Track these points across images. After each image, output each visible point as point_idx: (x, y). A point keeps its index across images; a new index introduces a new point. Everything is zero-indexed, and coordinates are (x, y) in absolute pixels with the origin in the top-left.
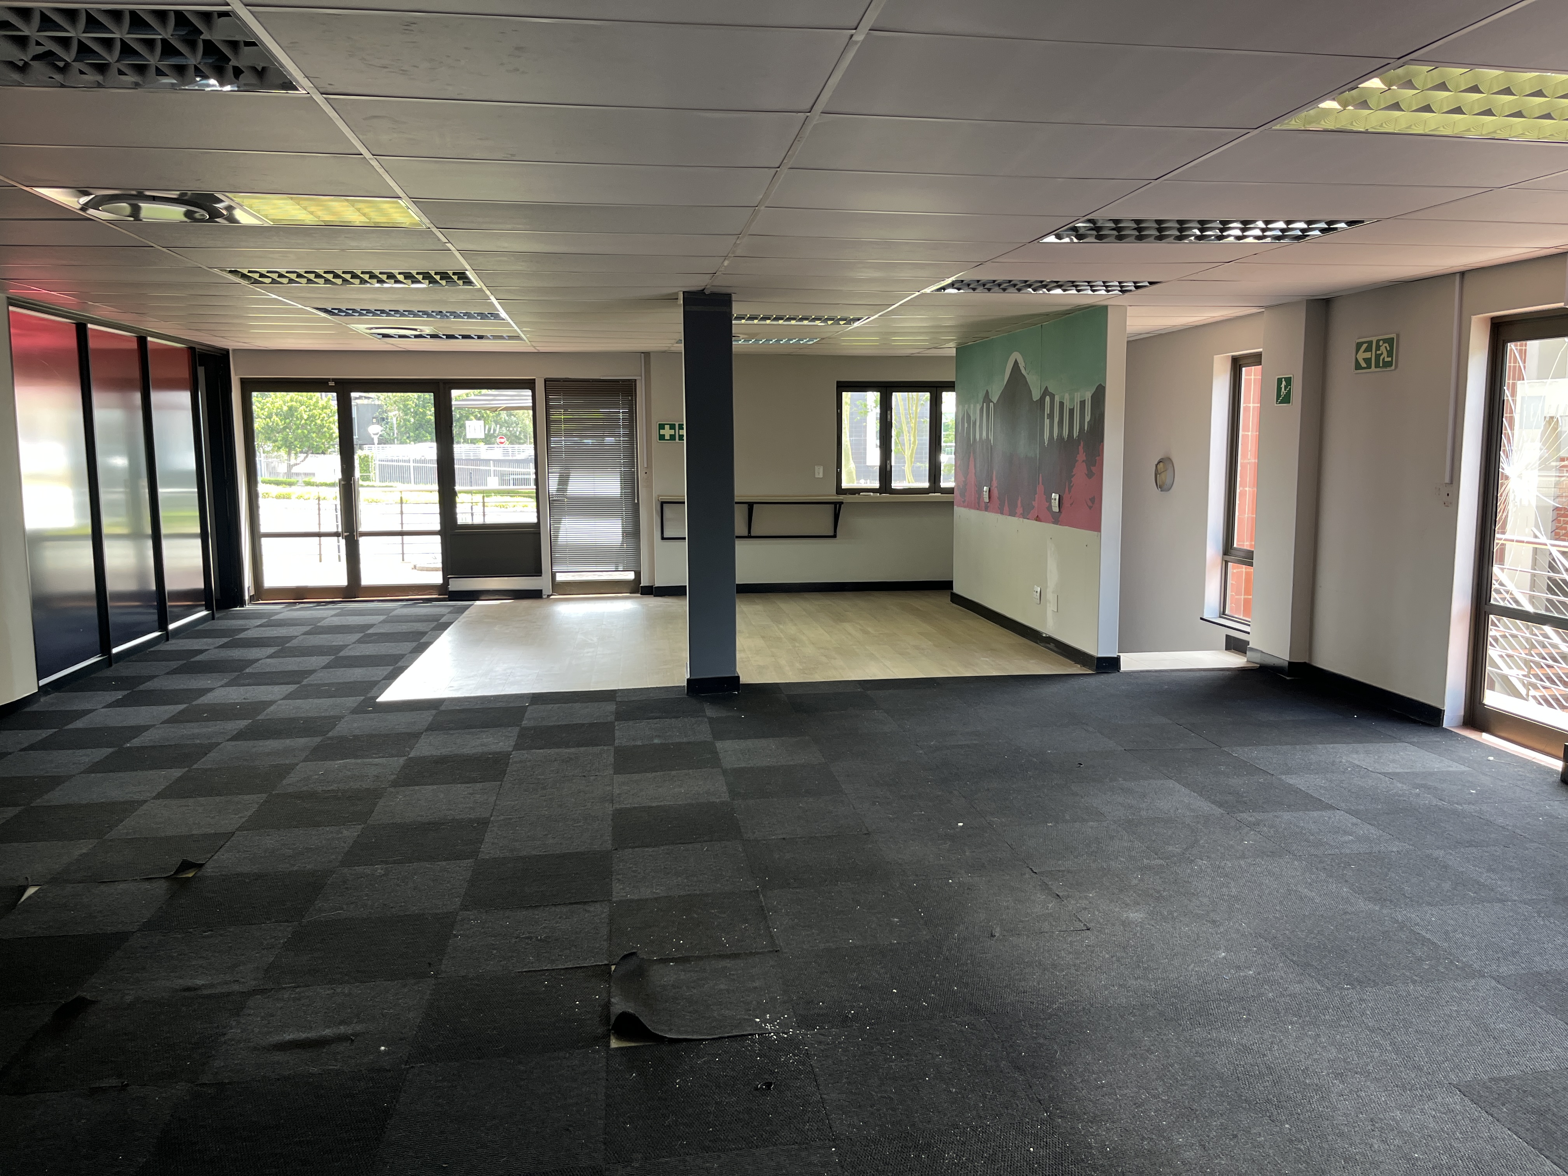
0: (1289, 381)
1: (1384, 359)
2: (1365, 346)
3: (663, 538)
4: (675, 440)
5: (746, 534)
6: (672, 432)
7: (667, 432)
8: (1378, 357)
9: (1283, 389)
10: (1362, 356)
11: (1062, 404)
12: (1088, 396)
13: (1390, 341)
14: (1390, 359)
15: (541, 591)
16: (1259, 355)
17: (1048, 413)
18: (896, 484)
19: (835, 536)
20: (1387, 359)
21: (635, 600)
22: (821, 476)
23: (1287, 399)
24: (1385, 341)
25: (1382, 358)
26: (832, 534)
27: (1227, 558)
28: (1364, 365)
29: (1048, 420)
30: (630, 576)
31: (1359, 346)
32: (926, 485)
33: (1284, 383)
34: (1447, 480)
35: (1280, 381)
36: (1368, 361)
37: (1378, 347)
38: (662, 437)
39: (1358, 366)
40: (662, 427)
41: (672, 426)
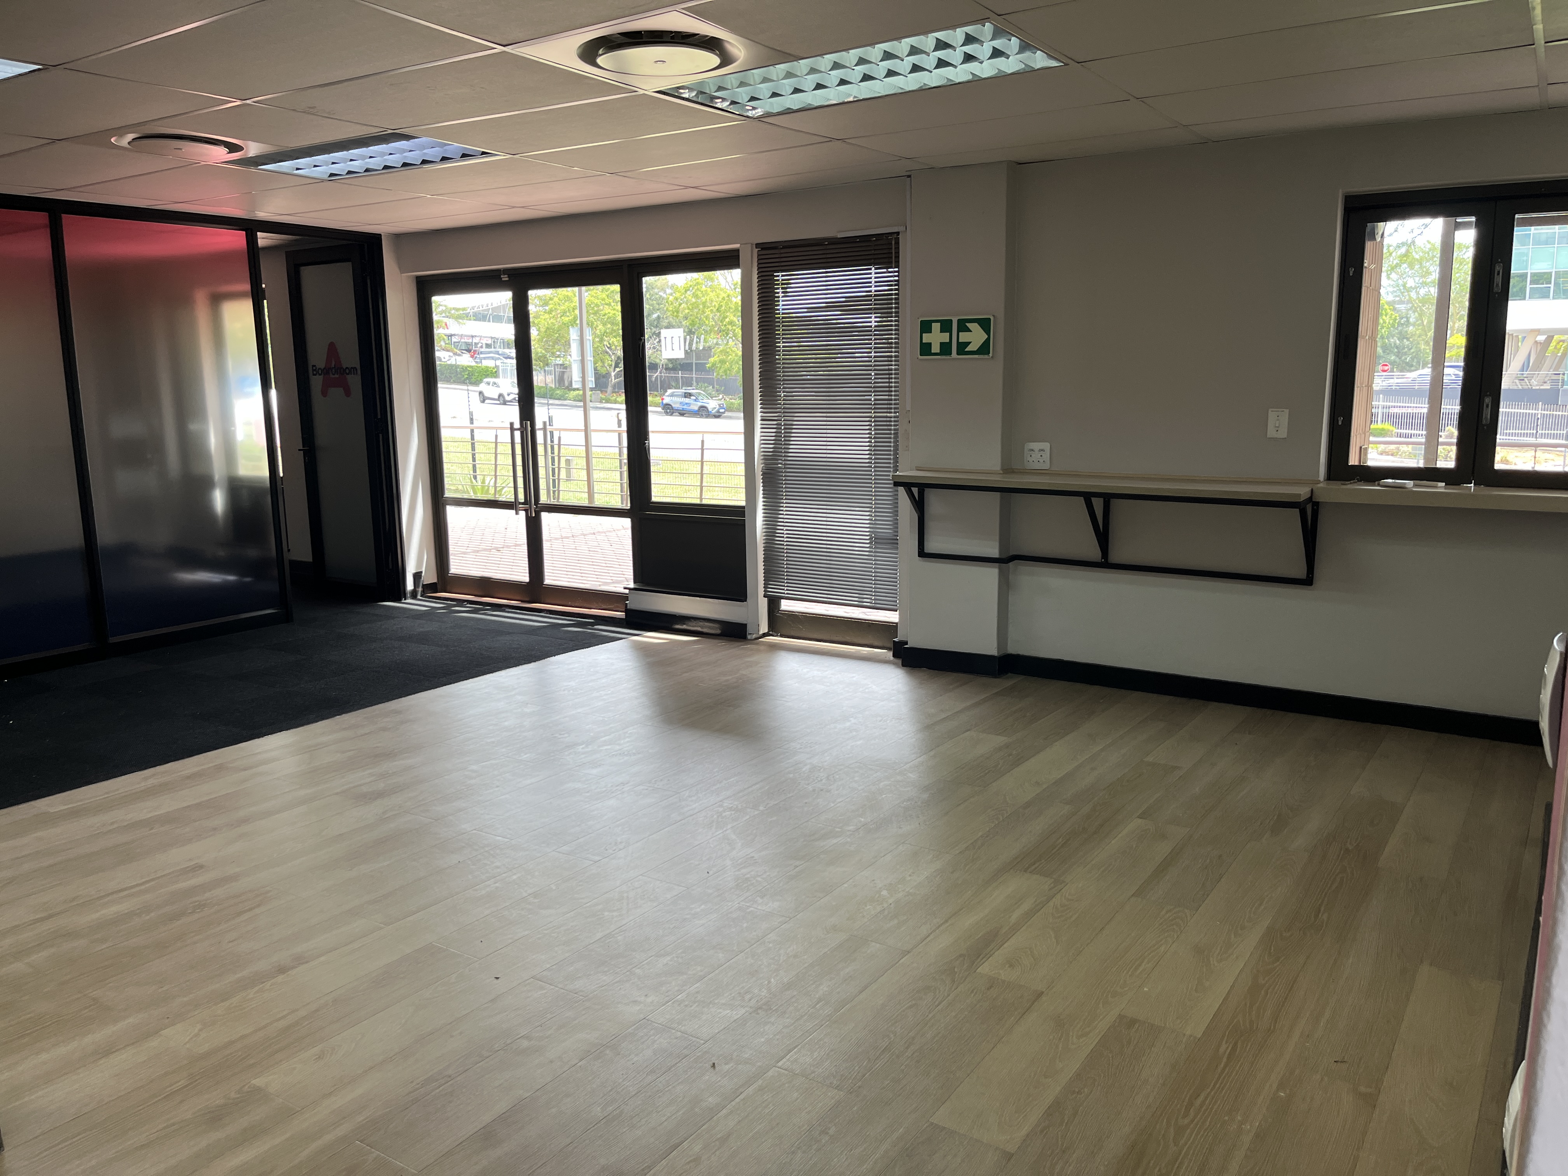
3: (922, 554)
4: (950, 353)
6: (945, 337)
7: (936, 338)
15: (745, 626)
19: (1308, 581)
26: (1300, 572)
38: (926, 349)
40: (926, 327)
41: (946, 326)
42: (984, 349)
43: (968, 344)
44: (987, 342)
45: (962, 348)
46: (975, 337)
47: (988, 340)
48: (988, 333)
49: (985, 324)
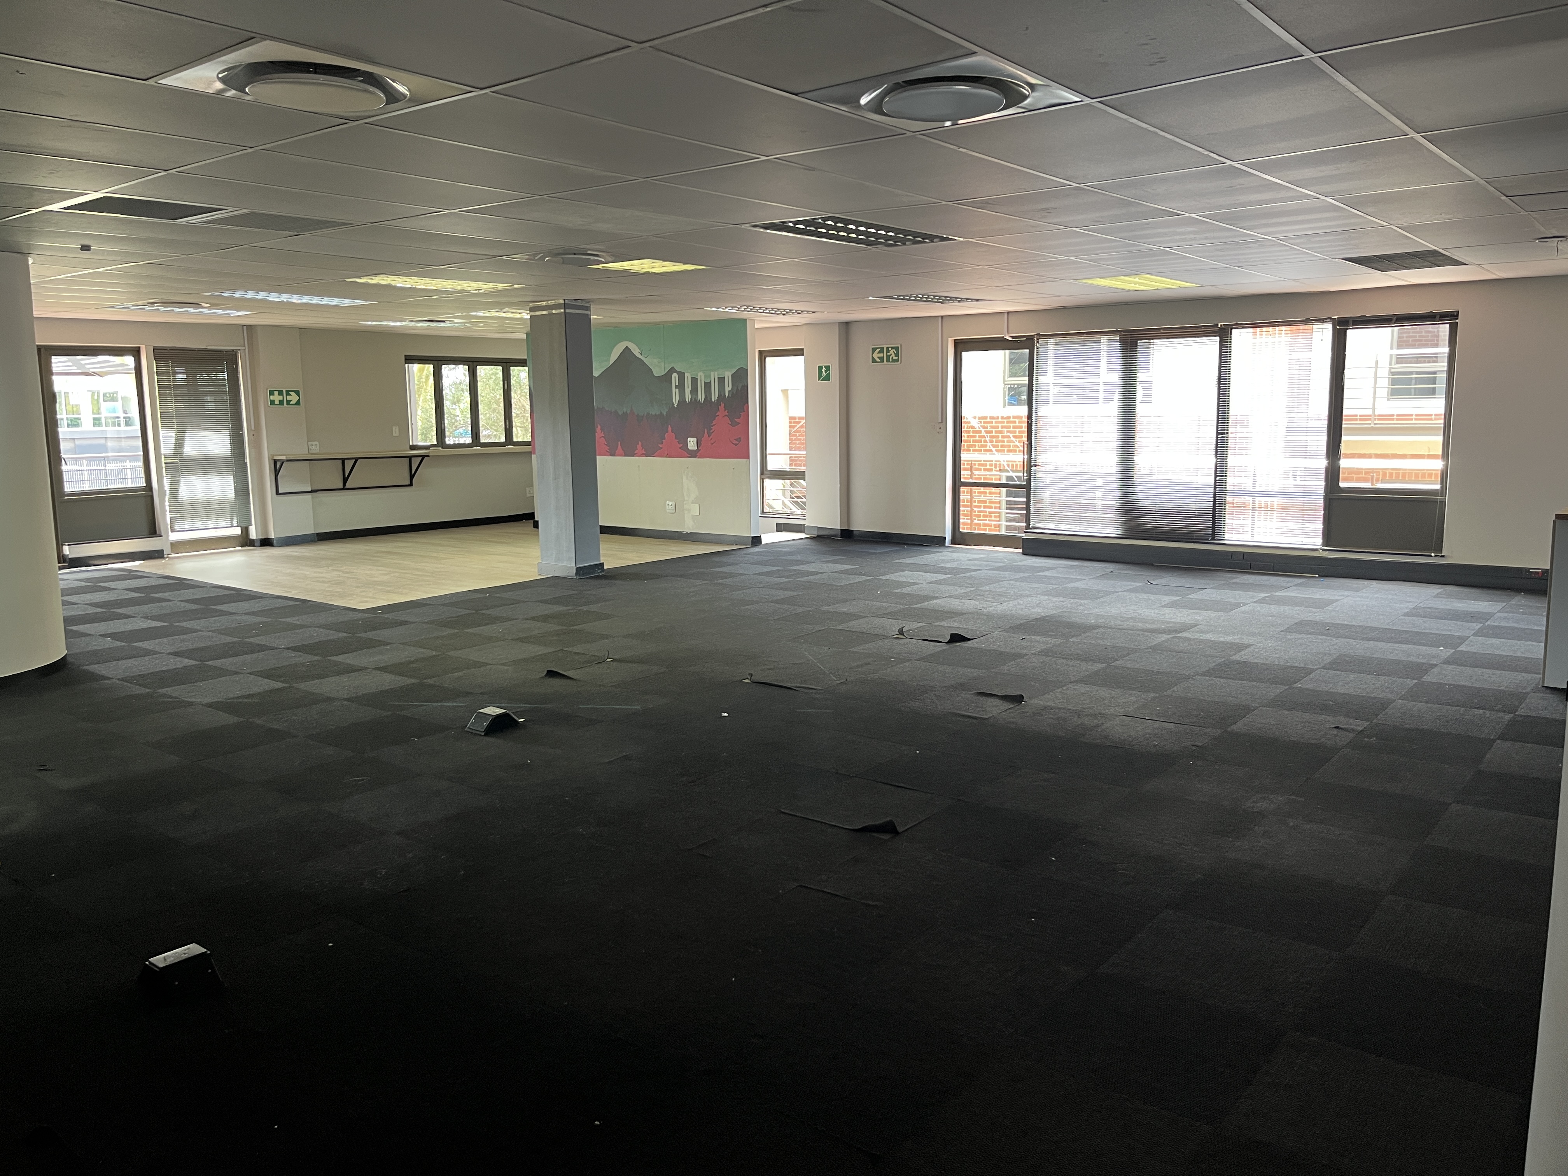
0: (828, 368)
1: (892, 358)
2: (878, 350)
3: (278, 493)
4: (283, 405)
5: (341, 486)
6: (281, 398)
7: (276, 398)
8: (888, 357)
9: (824, 372)
10: (876, 355)
11: (694, 380)
12: (728, 374)
13: (897, 348)
14: (897, 358)
15: (162, 551)
16: (802, 350)
17: (677, 384)
18: (449, 441)
19: (411, 485)
20: (894, 358)
21: (244, 553)
22: (397, 434)
23: (827, 378)
24: (892, 348)
25: (891, 357)
26: (408, 483)
27: (763, 477)
28: (878, 360)
29: (677, 390)
30: (237, 531)
31: (874, 350)
32: (469, 440)
33: (824, 369)
34: (940, 421)
35: (820, 368)
36: (882, 359)
37: (888, 351)
38: (272, 402)
39: (874, 361)
40: (272, 393)
41: (280, 393)
42: (298, 403)
43: (291, 401)
44: (299, 400)
45: (288, 402)
46: (294, 398)
47: (299, 399)
48: (299, 396)
49: (297, 393)
